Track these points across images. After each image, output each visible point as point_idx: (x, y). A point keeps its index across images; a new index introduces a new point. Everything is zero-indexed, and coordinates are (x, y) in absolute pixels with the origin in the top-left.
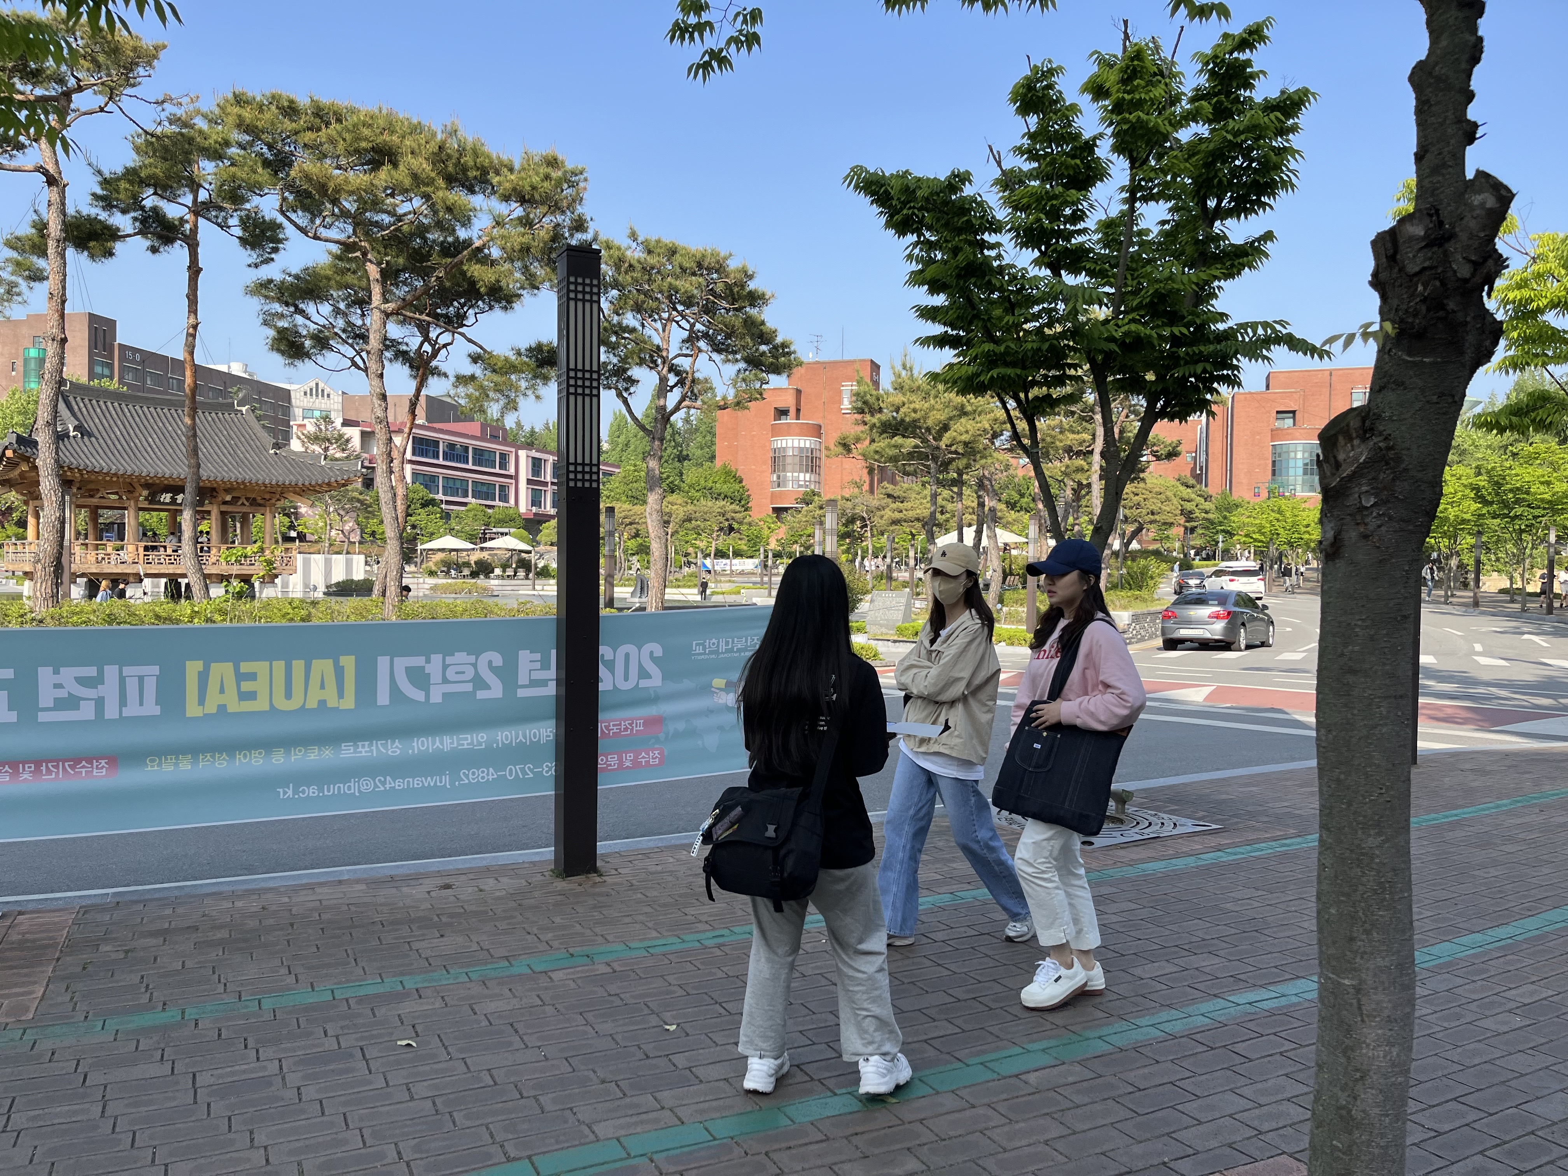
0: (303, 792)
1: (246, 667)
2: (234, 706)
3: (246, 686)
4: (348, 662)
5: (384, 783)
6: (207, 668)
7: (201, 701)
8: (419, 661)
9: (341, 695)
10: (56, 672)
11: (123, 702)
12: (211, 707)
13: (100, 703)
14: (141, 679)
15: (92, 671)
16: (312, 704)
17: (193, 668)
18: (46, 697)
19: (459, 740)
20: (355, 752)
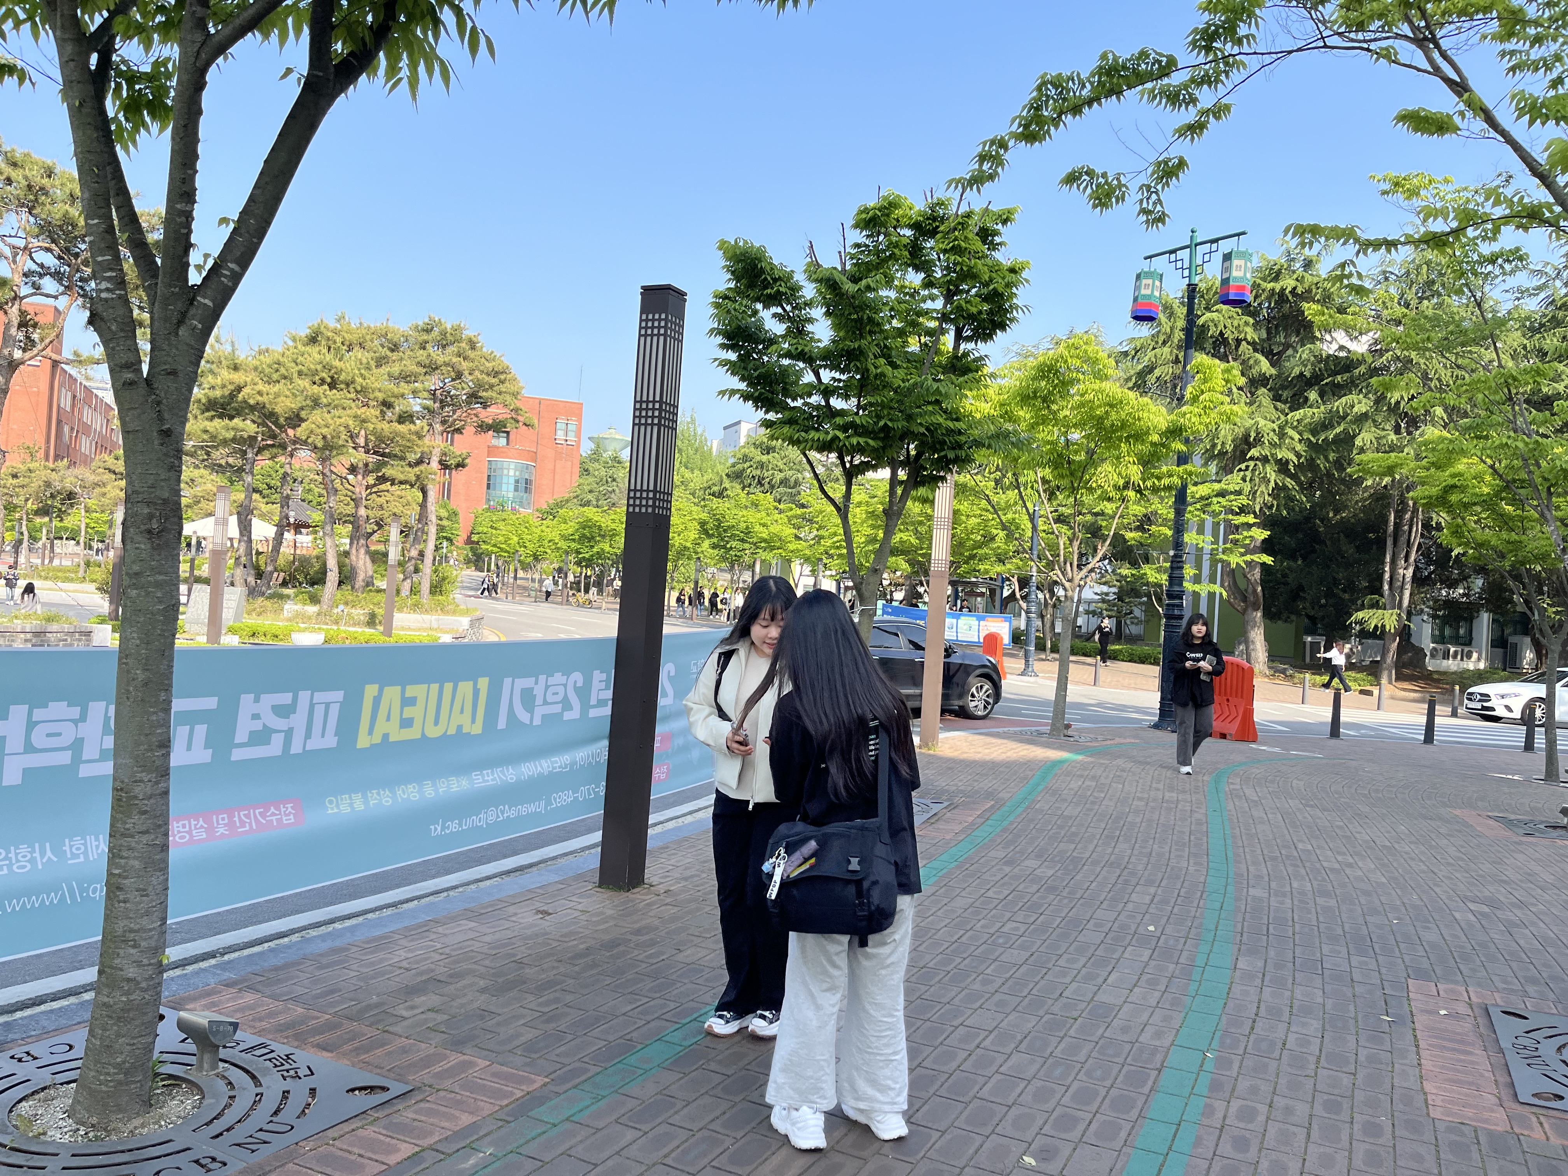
0: (448, 828)
1: (412, 691)
2: (397, 735)
3: (408, 712)
4: (483, 683)
5: (503, 812)
6: (381, 691)
7: (371, 732)
8: (528, 682)
9: (473, 721)
10: (257, 700)
11: (308, 735)
12: (377, 739)
13: (289, 734)
14: (327, 705)
15: (286, 698)
16: (452, 731)
17: (371, 690)
18: (244, 728)
19: (552, 763)
20: (484, 781)
